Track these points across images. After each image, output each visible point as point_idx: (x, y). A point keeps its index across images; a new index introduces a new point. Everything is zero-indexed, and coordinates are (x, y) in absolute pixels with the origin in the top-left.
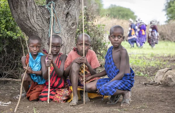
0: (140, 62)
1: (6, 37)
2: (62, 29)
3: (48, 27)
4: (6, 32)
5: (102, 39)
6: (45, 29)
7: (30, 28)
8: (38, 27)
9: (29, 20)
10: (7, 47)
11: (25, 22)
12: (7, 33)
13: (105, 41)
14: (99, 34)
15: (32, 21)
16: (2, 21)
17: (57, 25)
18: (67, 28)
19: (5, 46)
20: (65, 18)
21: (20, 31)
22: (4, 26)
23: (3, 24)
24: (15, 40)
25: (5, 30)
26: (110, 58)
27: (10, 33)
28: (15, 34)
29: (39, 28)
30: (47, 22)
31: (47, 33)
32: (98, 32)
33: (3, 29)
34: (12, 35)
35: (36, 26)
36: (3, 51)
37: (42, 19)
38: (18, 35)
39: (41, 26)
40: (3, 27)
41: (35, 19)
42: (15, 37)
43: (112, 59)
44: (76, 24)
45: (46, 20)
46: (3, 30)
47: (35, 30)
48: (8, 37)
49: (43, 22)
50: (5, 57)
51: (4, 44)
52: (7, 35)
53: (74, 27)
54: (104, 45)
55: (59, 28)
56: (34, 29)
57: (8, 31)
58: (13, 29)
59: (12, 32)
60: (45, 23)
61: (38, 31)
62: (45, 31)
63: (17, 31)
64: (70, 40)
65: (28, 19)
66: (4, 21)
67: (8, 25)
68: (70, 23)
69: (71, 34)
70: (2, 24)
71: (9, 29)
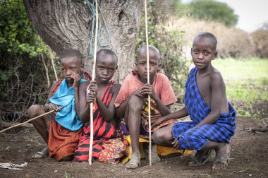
0: (245, 94)
1: (18, 54)
2: (112, 39)
3: (89, 35)
4: (18, 45)
5: (180, 55)
6: (83, 39)
7: (59, 38)
8: (71, 35)
9: (57, 24)
10: (20, 69)
11: (50, 28)
12: (20, 46)
13: (185, 58)
14: (175, 46)
15: (62, 25)
16: (11, 26)
17: (105, 33)
18: (121, 36)
19: (16, 68)
20: (116, 21)
21: (42, 43)
22: (14, 35)
23: (13, 32)
24: (34, 58)
25: (17, 41)
26: (193, 88)
27: (25, 46)
28: (33, 48)
29: (73, 38)
30: (87, 28)
31: (87, 46)
32: (173, 44)
33: (14, 40)
34: (28, 50)
35: (68, 34)
36: (14, 78)
37: (78, 23)
38: (39, 50)
39: (77, 34)
40: (13, 37)
41: (67, 22)
42: (34, 54)
43: (196, 90)
44: (136, 29)
45: (85, 24)
46: (13, 42)
47: (67, 41)
48: (21, 53)
49: (80, 27)
50: (16, 87)
51: (14, 65)
52: (20, 49)
53: (133, 35)
54: (183, 65)
55: (107, 37)
56: (65, 39)
57: (21, 43)
58: (29, 40)
59: (28, 45)
60: (84, 28)
61: (72, 42)
62: (83, 43)
63: (36, 44)
64: (125, 57)
65: (54, 22)
66: (15, 26)
67: (21, 32)
68: (126, 29)
69: (127, 48)
70: (11, 32)
71: (23, 40)
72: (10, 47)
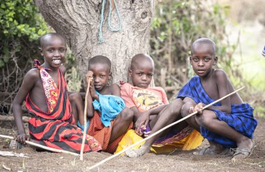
1: (16, 36)
2: (124, 23)
3: (99, 19)
4: (16, 26)
5: (221, 38)
6: (92, 24)
7: (65, 21)
8: (79, 19)
9: (63, 6)
10: (17, 54)
11: (56, 11)
12: (19, 27)
13: (228, 42)
14: (214, 27)
15: (69, 8)
16: (8, 4)
17: (115, 17)
18: (134, 21)
19: (13, 53)
20: (129, 4)
21: (45, 24)
22: (12, 14)
23: (11, 10)
24: (34, 41)
25: (15, 21)
27: (24, 27)
28: (34, 29)
29: (81, 21)
30: (97, 11)
31: (97, 31)
32: (210, 24)
33: (11, 20)
34: (27, 32)
35: (75, 17)
36: (11, 64)
37: (87, 6)
38: (40, 32)
39: (85, 18)
40: (11, 17)
41: (74, 4)
42: (35, 36)
44: (151, 13)
45: (95, 7)
46: (10, 22)
47: (74, 25)
48: (19, 35)
49: (89, 10)
51: (10, 49)
52: (19, 31)
53: (146, 20)
55: (118, 21)
56: (72, 22)
57: (19, 23)
58: (29, 20)
59: (28, 26)
60: (93, 11)
61: (79, 26)
62: (92, 28)
63: (38, 24)
64: (138, 43)
65: (60, 4)
66: (13, 4)
67: (20, 11)
68: (139, 13)
69: (140, 33)
70: (8, 10)
71: (22, 19)
72: (7, 29)
